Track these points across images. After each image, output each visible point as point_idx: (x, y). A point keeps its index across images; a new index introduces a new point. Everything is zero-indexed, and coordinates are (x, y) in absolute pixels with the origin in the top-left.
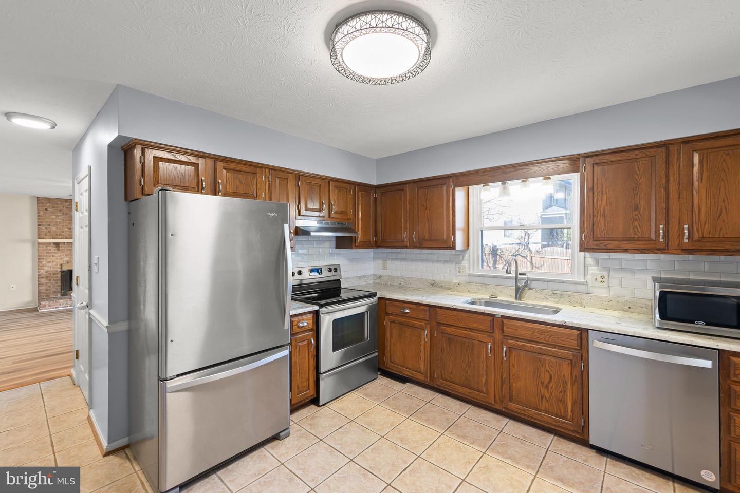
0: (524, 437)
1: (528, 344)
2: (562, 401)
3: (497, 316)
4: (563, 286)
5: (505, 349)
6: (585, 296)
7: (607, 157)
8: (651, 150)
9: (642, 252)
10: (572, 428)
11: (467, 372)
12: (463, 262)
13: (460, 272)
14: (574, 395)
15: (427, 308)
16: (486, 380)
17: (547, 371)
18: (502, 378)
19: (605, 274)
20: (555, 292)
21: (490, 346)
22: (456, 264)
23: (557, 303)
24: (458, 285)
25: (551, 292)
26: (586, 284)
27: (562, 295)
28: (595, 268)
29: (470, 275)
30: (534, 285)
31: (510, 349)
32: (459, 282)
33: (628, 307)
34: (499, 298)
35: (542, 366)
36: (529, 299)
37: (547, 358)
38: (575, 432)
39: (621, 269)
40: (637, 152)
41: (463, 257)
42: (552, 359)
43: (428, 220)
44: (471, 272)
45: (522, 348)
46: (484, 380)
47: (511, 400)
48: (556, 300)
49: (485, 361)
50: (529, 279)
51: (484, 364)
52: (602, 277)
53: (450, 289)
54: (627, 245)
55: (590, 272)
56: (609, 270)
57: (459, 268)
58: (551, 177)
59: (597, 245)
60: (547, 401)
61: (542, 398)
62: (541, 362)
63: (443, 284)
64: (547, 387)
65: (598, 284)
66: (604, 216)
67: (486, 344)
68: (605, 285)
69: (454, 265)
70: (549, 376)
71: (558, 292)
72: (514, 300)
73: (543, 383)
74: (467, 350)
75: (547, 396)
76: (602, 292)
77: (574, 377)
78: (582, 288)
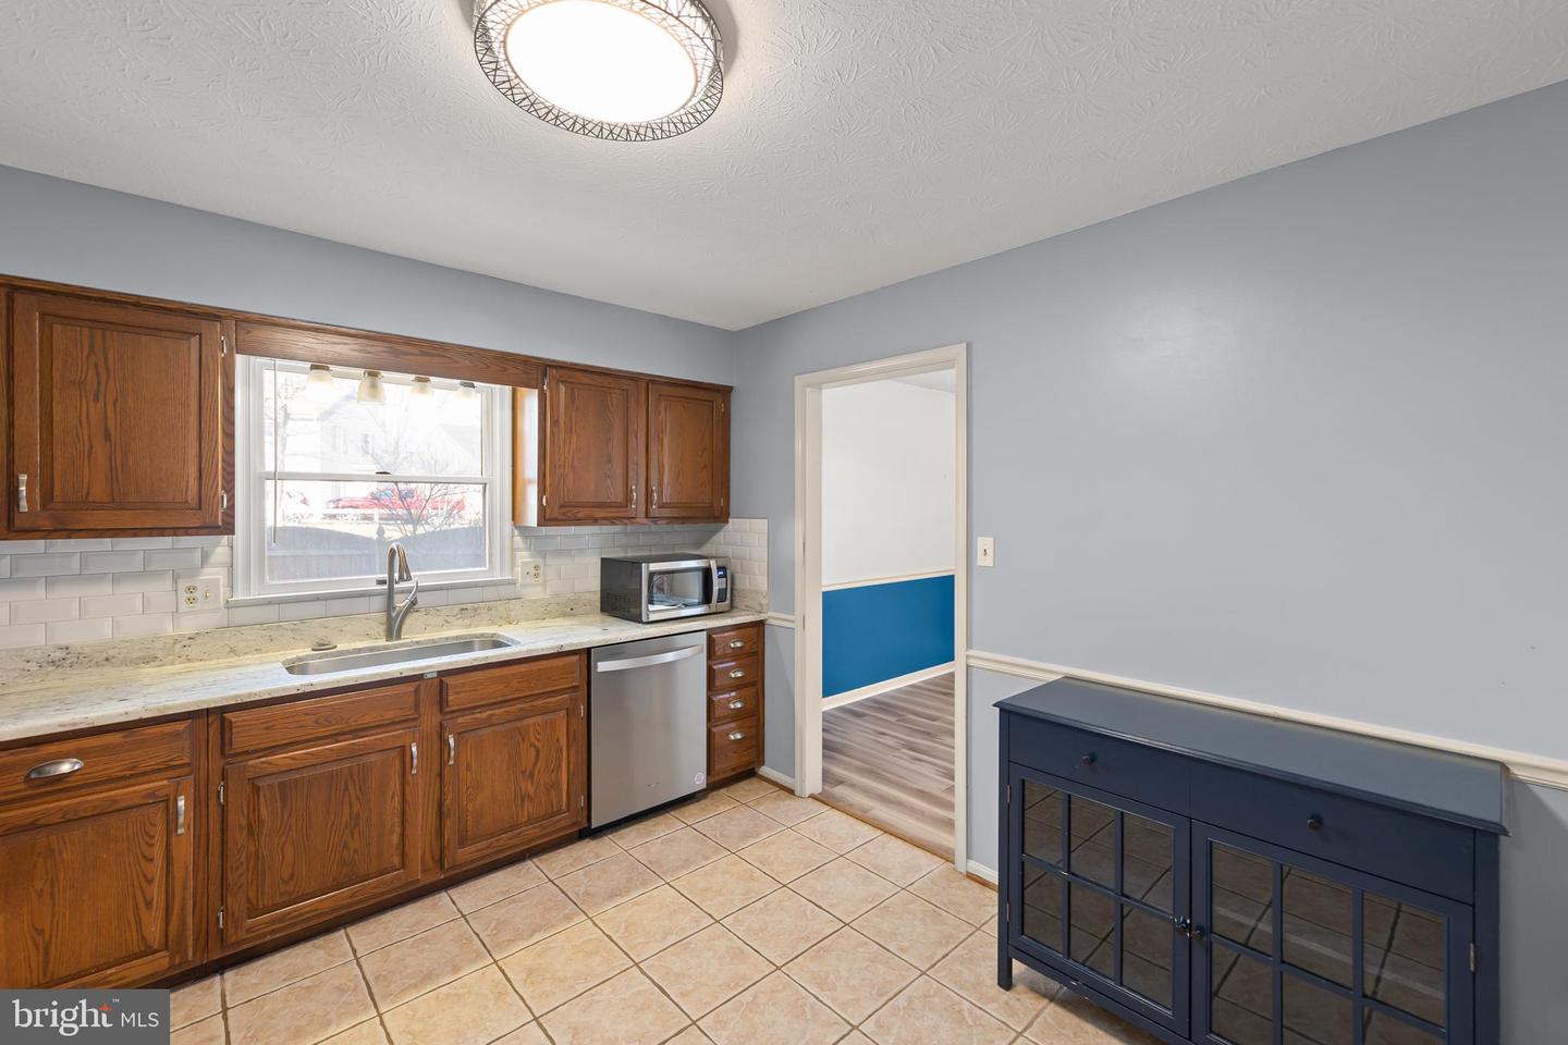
0: (503, 893)
1: (497, 712)
2: (555, 785)
3: (429, 676)
4: (475, 594)
5: (451, 741)
6: (515, 605)
7: (579, 375)
10: (568, 822)
11: (346, 846)
12: (206, 570)
13: (191, 600)
14: (572, 765)
15: (180, 726)
16: (403, 836)
17: (532, 745)
18: (440, 805)
19: (540, 561)
20: (465, 607)
21: (414, 749)
22: (175, 580)
23: (469, 626)
24: (187, 642)
25: (457, 609)
26: (512, 583)
27: (476, 610)
28: (524, 553)
29: (229, 606)
30: (422, 599)
31: (459, 736)
32: (188, 632)
33: (569, 609)
34: (341, 647)
35: (523, 740)
36: (416, 631)
37: (531, 721)
38: (574, 824)
39: (560, 553)
40: (610, 379)
41: (205, 557)
42: (539, 719)
43: (107, 436)
44: (240, 596)
45: (488, 723)
46: (396, 839)
47: (462, 843)
48: (467, 621)
49: (398, 793)
50: (419, 590)
51: (397, 799)
52: (537, 567)
53: (149, 660)
54: (599, 513)
55: (519, 562)
56: (542, 554)
57: (190, 589)
58: (475, 383)
59: (564, 514)
60: (531, 799)
61: (523, 800)
62: (521, 735)
63: (112, 653)
64: (531, 775)
65: (530, 580)
66: (573, 467)
67: (405, 749)
68: (540, 579)
69: (168, 584)
70: (534, 753)
71: (469, 606)
72: (383, 642)
73: (524, 772)
74: (346, 788)
75: (531, 790)
76: (536, 593)
77: (572, 733)
78: (506, 591)
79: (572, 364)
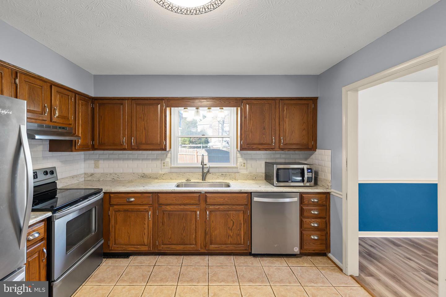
0: (221, 264)
1: (221, 207)
2: (239, 235)
3: (203, 193)
4: (226, 170)
5: (208, 213)
6: (237, 174)
7: (253, 101)
8: (270, 101)
9: (266, 150)
10: (244, 249)
11: (182, 234)
12: (167, 159)
13: (164, 166)
14: (245, 230)
15: (150, 195)
16: (196, 236)
17: (232, 220)
18: (205, 231)
19: (245, 162)
20: (222, 173)
21: (198, 213)
22: (161, 160)
23: (224, 179)
24: (163, 175)
25: (220, 174)
26: (237, 168)
27: (226, 175)
28: (241, 159)
29: (171, 168)
30: (211, 170)
31: (210, 212)
32: (163, 173)
33: (254, 178)
34: (192, 181)
35: (229, 218)
36: (210, 179)
37: (232, 212)
38: (246, 250)
39: (252, 159)
40: (264, 101)
41: (166, 156)
42: (234, 212)
43: (145, 129)
44: (173, 166)
45: (218, 210)
46: (194, 236)
47: (211, 244)
48: (223, 178)
49: (194, 224)
50: (210, 168)
51: (194, 226)
52: (244, 164)
53: (157, 178)
54: (260, 147)
55: (239, 161)
56: (246, 159)
57: (164, 163)
58: (224, 108)
59: (248, 147)
60: (231, 237)
61: (229, 236)
62: (228, 216)
63: (151, 176)
64: (231, 229)
65: (242, 167)
66: (251, 132)
67: (196, 212)
68: (245, 167)
69: (160, 162)
70: (232, 223)
71: (224, 174)
72: (201, 181)
73: (229, 228)
74: (182, 219)
75: (231, 234)
76: (244, 172)
77: (245, 220)
78: (235, 170)
79: (251, 98)
